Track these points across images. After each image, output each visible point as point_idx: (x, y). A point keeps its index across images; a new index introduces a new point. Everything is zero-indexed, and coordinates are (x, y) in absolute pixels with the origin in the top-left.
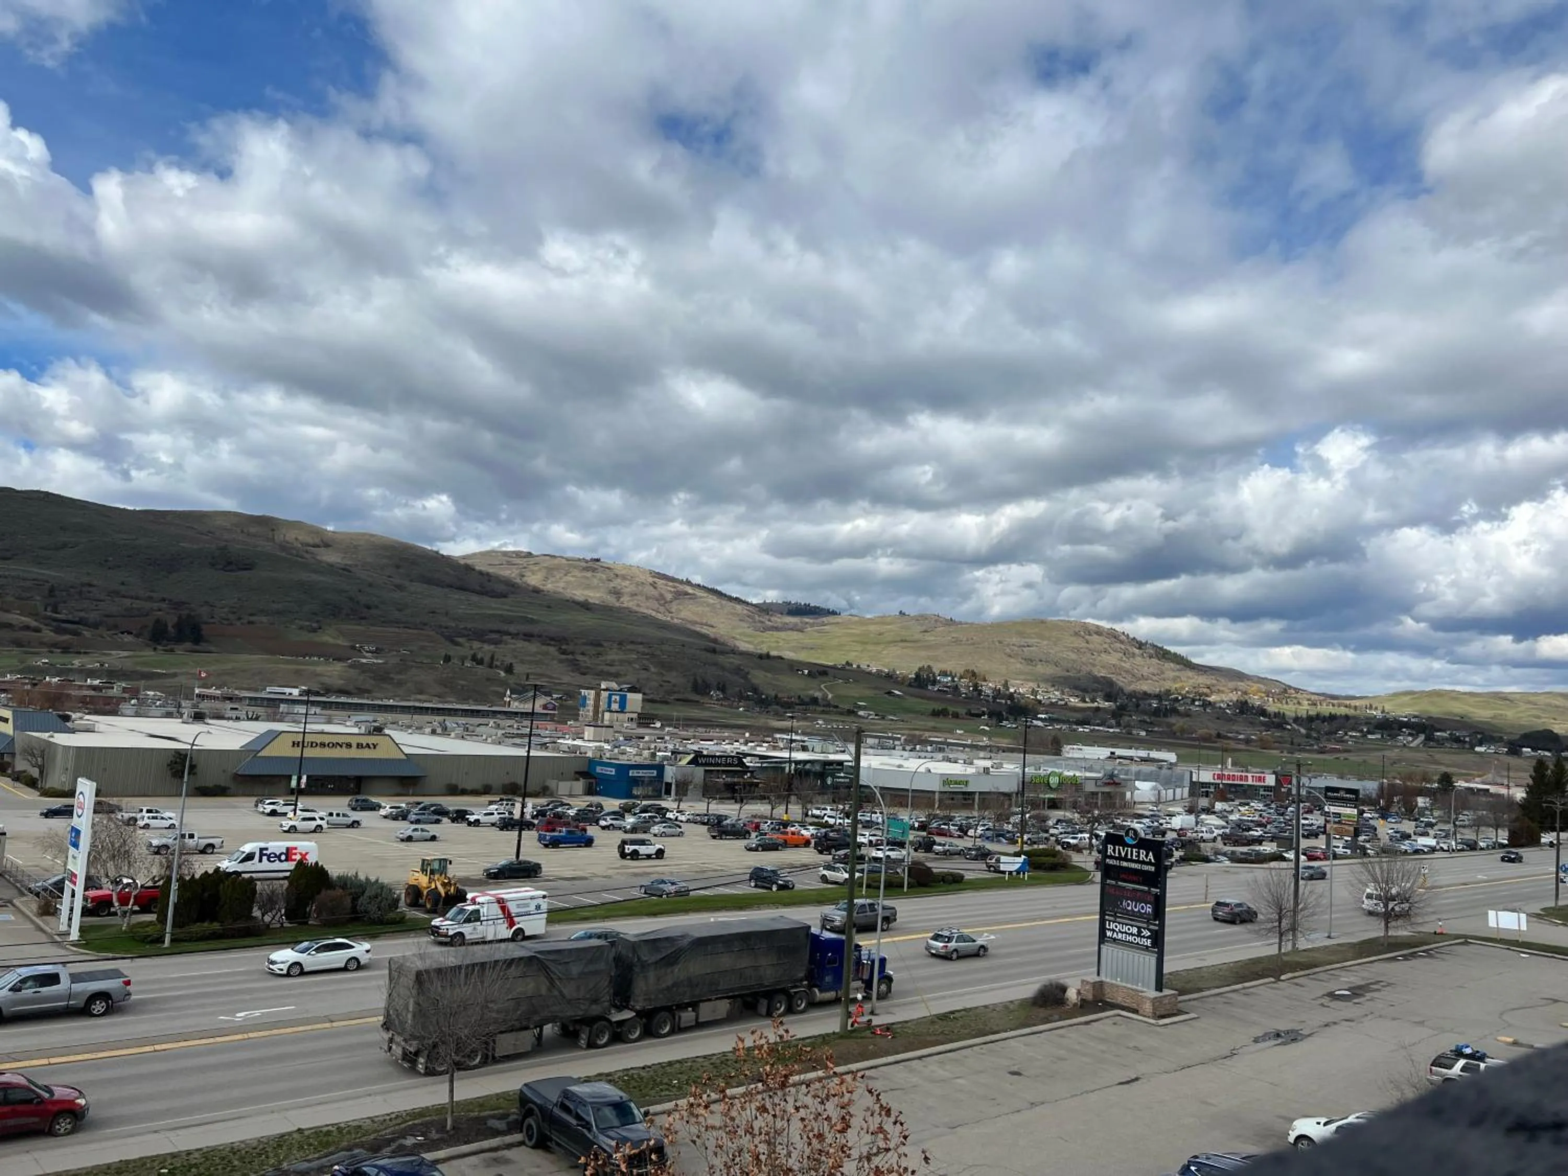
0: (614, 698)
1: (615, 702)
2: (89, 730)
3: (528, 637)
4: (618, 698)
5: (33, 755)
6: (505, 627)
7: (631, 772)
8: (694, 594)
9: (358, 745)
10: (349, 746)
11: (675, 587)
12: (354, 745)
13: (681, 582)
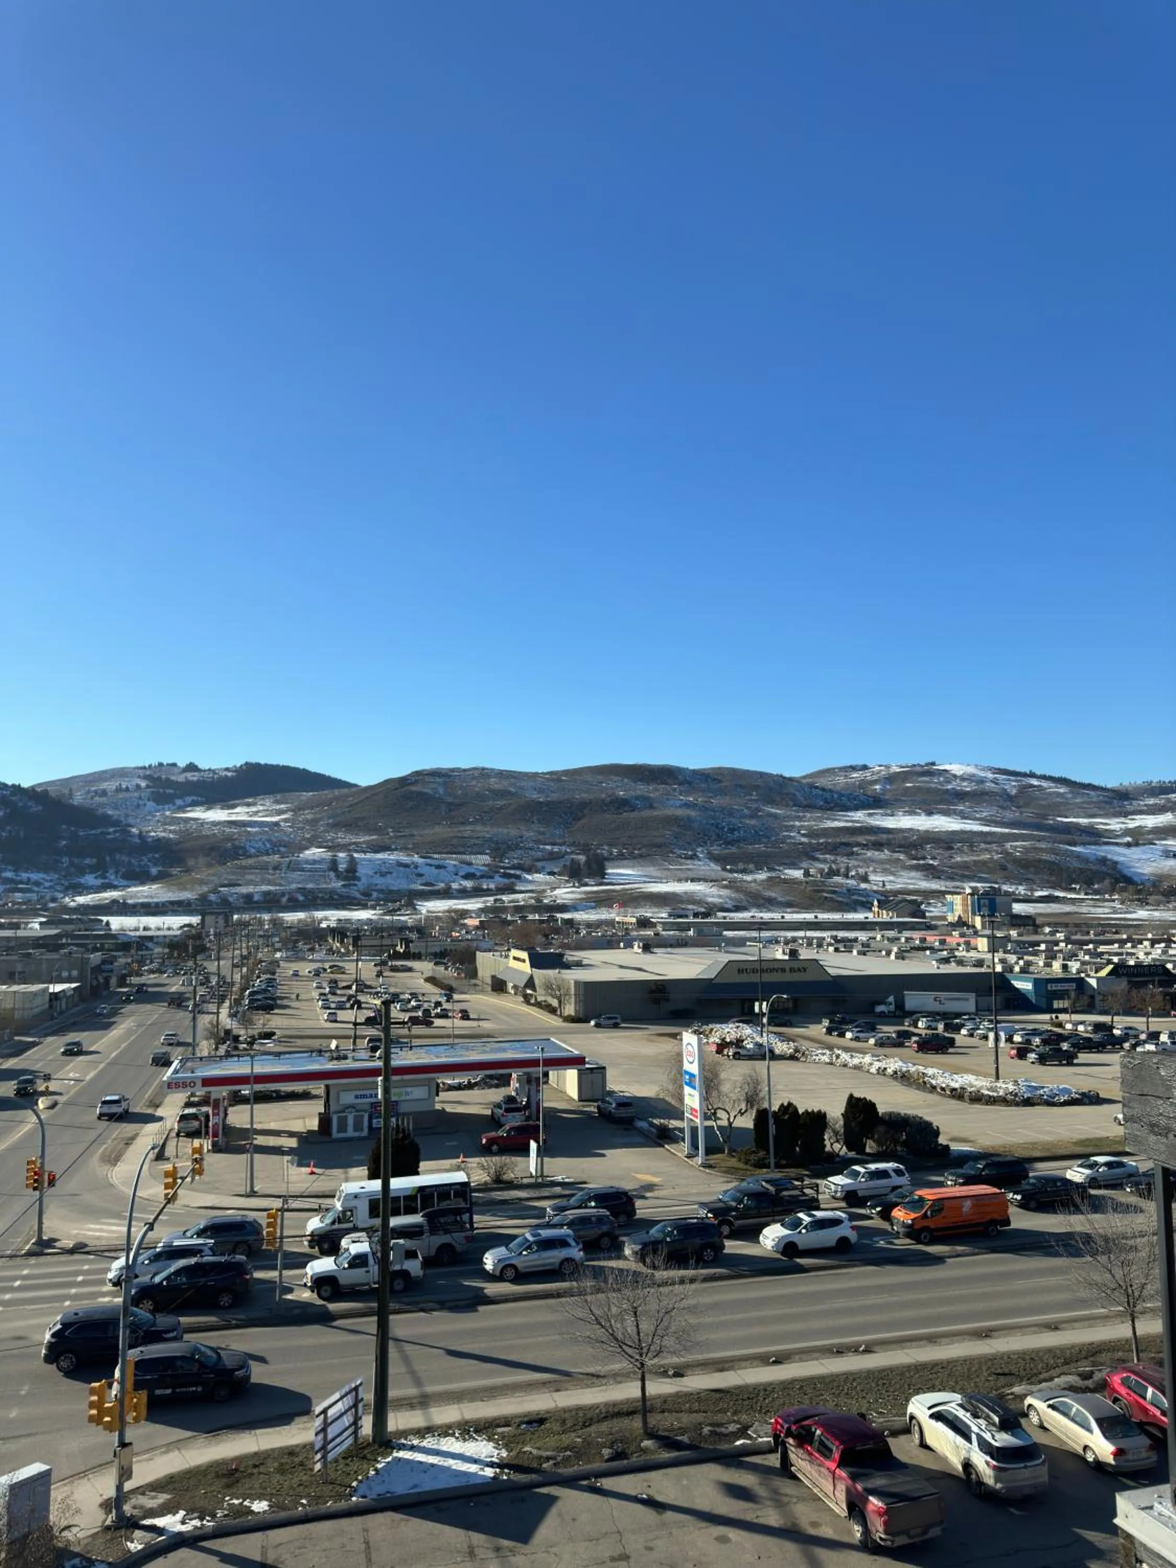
0: (982, 901)
1: (984, 905)
2: (579, 964)
3: (878, 846)
4: (987, 901)
5: (553, 989)
6: (852, 839)
7: (1049, 986)
8: (1040, 786)
9: (791, 970)
10: (783, 970)
11: (1017, 781)
12: (788, 970)
13: (1025, 775)
